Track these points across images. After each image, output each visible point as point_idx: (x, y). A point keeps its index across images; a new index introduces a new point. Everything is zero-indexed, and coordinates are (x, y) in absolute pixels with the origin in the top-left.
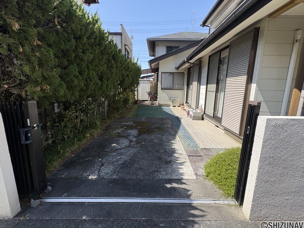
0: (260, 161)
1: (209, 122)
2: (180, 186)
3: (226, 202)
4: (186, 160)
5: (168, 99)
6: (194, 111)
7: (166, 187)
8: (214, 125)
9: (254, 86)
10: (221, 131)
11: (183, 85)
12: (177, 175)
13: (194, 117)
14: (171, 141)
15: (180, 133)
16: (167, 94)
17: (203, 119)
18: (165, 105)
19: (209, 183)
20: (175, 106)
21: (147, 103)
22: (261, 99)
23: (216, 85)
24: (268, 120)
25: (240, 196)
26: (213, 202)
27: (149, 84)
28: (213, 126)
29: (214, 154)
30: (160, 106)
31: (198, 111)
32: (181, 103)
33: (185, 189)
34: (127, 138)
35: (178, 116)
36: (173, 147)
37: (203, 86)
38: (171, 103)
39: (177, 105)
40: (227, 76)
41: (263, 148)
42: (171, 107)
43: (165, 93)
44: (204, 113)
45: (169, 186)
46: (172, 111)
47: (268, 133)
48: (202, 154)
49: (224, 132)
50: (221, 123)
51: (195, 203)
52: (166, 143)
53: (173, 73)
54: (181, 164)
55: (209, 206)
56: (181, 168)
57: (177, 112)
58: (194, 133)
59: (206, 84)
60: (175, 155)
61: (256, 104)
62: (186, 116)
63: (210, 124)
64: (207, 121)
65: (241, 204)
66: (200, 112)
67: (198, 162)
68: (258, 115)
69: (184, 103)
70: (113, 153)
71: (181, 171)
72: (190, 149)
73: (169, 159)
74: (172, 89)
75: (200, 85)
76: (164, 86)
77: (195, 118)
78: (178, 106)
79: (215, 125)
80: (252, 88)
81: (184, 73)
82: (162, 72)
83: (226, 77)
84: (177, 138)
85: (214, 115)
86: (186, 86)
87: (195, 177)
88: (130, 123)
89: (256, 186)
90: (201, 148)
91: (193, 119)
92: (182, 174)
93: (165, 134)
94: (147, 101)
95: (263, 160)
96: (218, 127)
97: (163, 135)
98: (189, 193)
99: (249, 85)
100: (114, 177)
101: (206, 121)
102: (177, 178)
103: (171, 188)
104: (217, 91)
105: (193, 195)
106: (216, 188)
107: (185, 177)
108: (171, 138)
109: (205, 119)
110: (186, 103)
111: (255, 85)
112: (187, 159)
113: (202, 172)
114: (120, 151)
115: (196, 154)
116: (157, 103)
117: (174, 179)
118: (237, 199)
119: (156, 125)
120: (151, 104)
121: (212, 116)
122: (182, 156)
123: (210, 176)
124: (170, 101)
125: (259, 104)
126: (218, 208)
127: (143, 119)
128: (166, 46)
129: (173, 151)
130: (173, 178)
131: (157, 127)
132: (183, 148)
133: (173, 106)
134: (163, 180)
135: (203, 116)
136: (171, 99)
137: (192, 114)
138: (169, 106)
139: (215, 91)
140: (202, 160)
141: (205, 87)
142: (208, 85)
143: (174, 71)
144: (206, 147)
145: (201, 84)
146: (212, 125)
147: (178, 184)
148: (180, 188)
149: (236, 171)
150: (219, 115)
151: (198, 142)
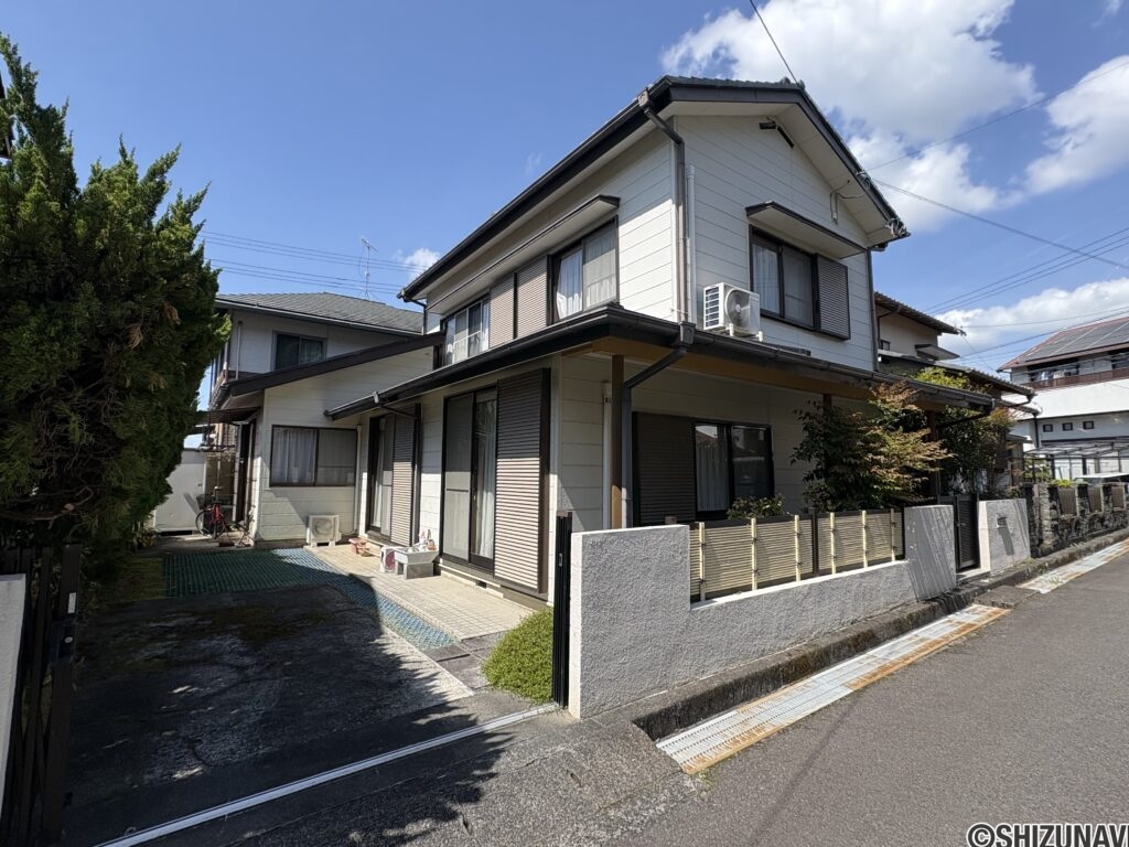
0: (583, 604)
1: (458, 578)
2: (447, 714)
3: (541, 710)
4: (438, 670)
5: (297, 518)
6: (410, 551)
7: (420, 725)
8: (473, 584)
9: (553, 480)
10: (493, 594)
11: (353, 469)
12: (432, 700)
13: (411, 568)
14: (374, 640)
15: (387, 617)
16: (293, 503)
17: (436, 572)
18: (284, 543)
19: (503, 695)
20: (327, 544)
21: (189, 542)
22: (569, 506)
23: (469, 474)
24: (584, 537)
25: (561, 694)
26: (520, 717)
27: (199, 465)
28: (470, 586)
29: (495, 644)
30: (264, 547)
31: (421, 548)
32: (348, 531)
33: (461, 716)
34: (216, 664)
35: (354, 572)
36: (390, 652)
37: (430, 475)
38: (308, 534)
39: (332, 540)
40: (497, 455)
41: (583, 581)
42: (312, 548)
43: (286, 499)
44: (441, 553)
45: (422, 722)
46: (322, 563)
47: (587, 557)
48: (467, 651)
49: (501, 595)
50: (494, 573)
51: (489, 727)
52: (363, 649)
53: (317, 429)
54: (431, 678)
55: (515, 725)
56: (434, 686)
57: (340, 560)
58: (428, 611)
59: (440, 469)
60: (405, 666)
61: (566, 516)
62: (382, 569)
63: (460, 582)
64: (450, 575)
65: (566, 703)
66: (427, 550)
67: (465, 667)
68: (570, 532)
69: (357, 530)
70: (206, 708)
71: (436, 691)
72: (432, 647)
73: (394, 679)
74: (314, 485)
75: (420, 472)
76: (282, 474)
77: (415, 572)
78: (337, 543)
79: (476, 581)
80: (551, 484)
81: (355, 430)
82: (274, 426)
83: (497, 458)
84: (388, 632)
85: (470, 554)
86: (365, 475)
87: (471, 693)
88: (180, 620)
89: (583, 649)
90: (460, 639)
91: (409, 577)
92: (441, 695)
93: (341, 627)
94: (189, 533)
95: (585, 601)
96: (483, 585)
97: (341, 632)
98: (472, 718)
99: (546, 477)
100: (261, 752)
101: (446, 577)
102: (435, 703)
103: (428, 723)
104: (474, 489)
105: (481, 719)
106: (517, 697)
107: (451, 698)
108: (367, 634)
109: (442, 572)
110: (369, 527)
111: (556, 476)
112: (439, 668)
113: (482, 681)
114: (223, 698)
115: (453, 653)
116: (244, 537)
117: (427, 709)
118: (558, 700)
119: (296, 610)
120: (217, 544)
121: (466, 558)
122: (423, 665)
123: (502, 681)
124: (307, 526)
125: (570, 514)
126: (530, 722)
127: (228, 600)
128: (274, 331)
129: (395, 661)
130: (424, 706)
131: (303, 615)
132: (416, 650)
133: (319, 545)
134: (403, 716)
135: (436, 562)
136: (311, 517)
137: (405, 560)
138: (300, 544)
139: (468, 488)
140: (472, 662)
141: (438, 477)
142: (447, 473)
143: (320, 422)
144: (471, 636)
145: (424, 469)
146: (466, 585)
147: (440, 712)
148: (448, 718)
149: (549, 652)
150: (485, 552)
151: (447, 629)
